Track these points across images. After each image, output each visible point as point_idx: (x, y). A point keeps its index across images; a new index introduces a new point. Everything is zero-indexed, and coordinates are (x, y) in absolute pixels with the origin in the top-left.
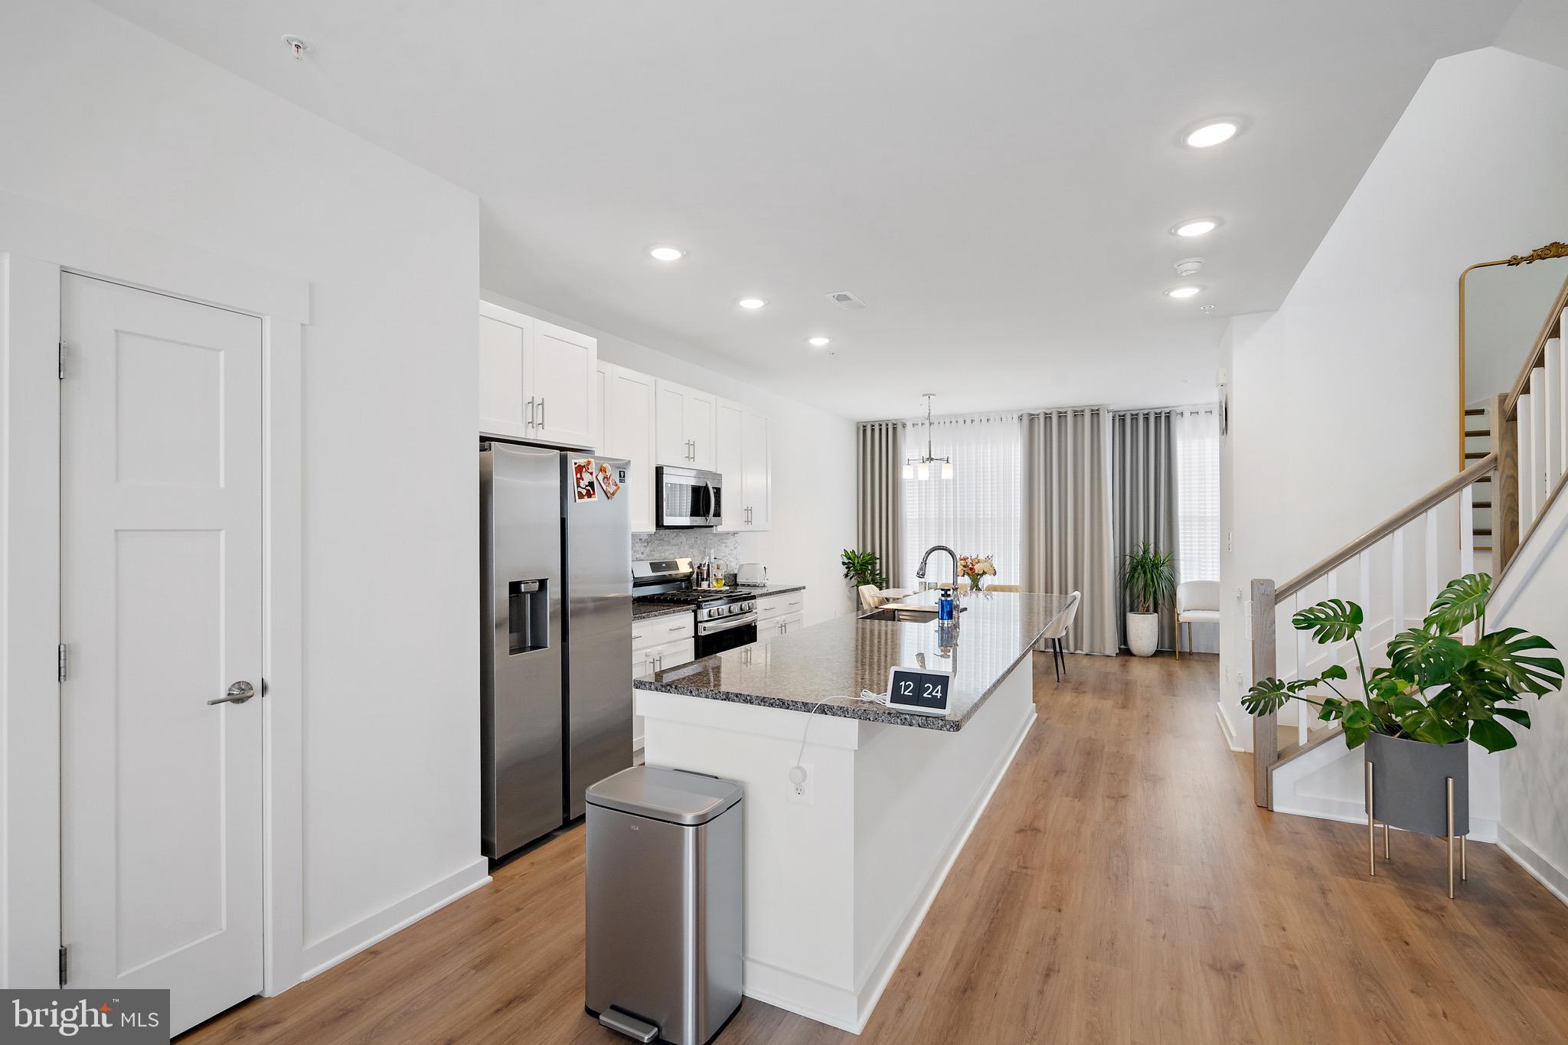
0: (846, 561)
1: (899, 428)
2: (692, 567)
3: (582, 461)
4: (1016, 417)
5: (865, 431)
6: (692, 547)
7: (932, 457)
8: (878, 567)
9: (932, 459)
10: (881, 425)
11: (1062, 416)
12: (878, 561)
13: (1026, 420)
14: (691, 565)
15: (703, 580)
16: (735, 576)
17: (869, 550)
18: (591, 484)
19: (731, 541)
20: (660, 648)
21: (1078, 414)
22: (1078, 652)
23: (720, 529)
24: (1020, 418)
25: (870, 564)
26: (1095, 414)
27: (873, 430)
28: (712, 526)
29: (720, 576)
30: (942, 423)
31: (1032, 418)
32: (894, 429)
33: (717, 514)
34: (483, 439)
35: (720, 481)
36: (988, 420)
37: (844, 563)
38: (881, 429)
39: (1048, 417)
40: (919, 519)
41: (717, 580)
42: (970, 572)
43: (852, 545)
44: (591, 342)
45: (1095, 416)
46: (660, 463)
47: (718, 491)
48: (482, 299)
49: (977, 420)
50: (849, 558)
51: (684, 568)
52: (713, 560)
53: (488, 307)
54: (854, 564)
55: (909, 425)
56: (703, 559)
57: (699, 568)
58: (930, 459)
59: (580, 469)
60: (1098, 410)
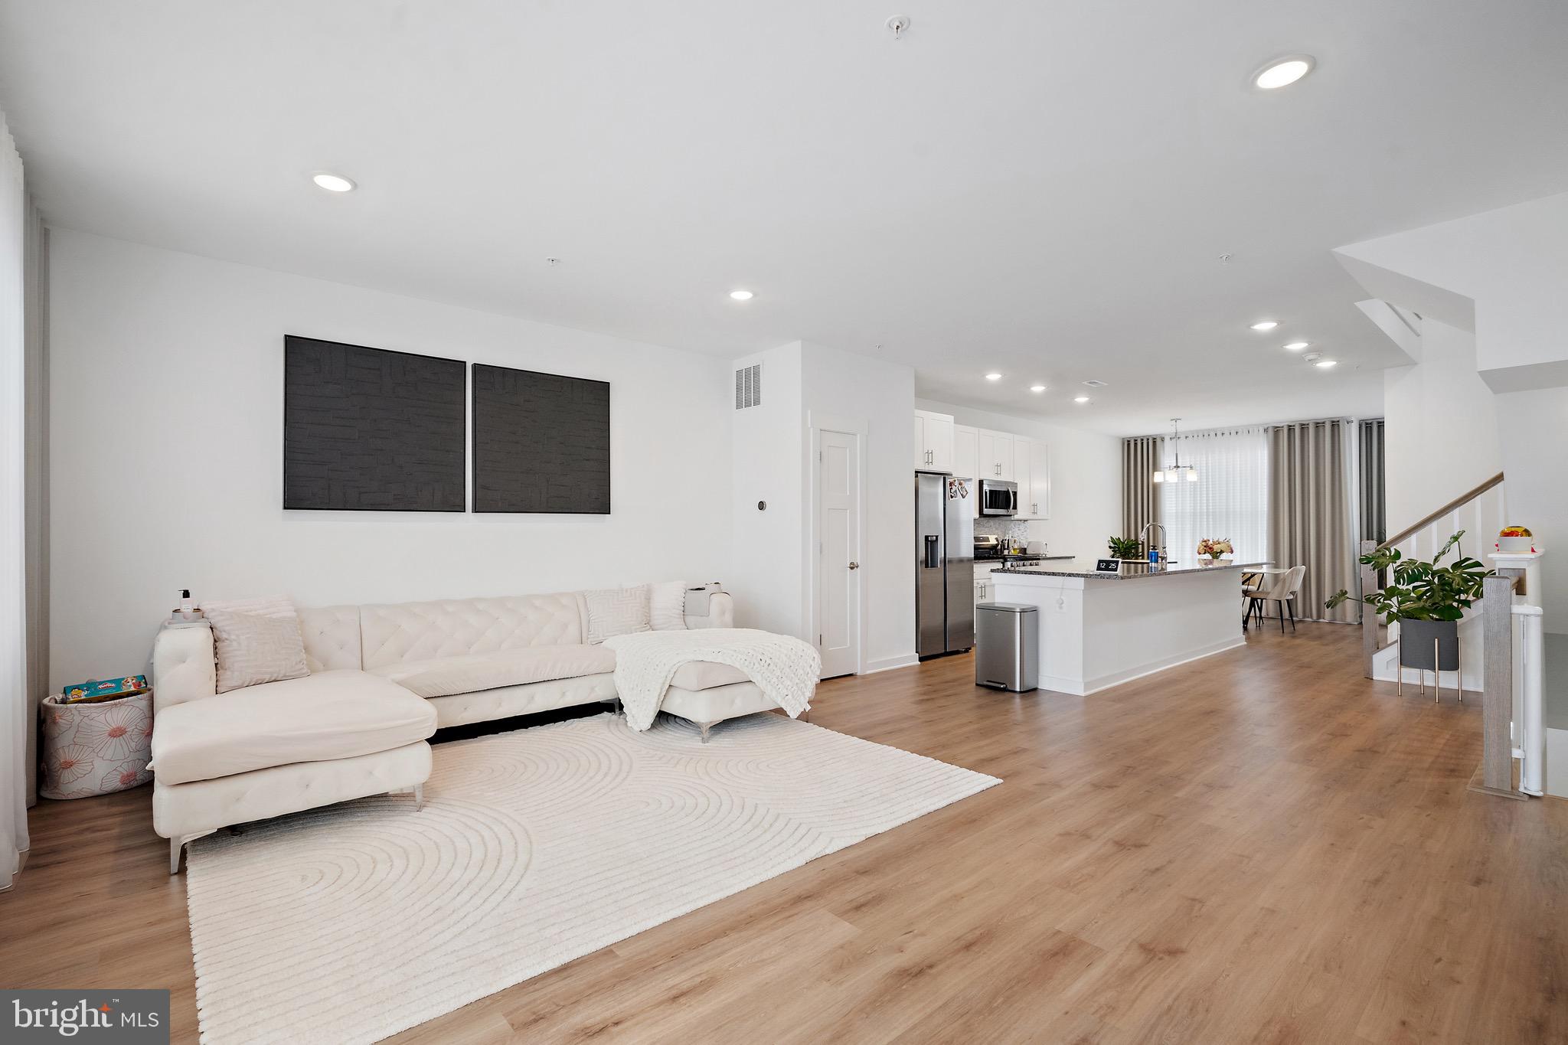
0: (1112, 545)
1: (1158, 442)
2: (997, 541)
3: (952, 480)
4: (1262, 430)
5: (1129, 445)
6: (997, 529)
7: (1179, 465)
8: (1140, 550)
9: (1179, 467)
10: (1142, 440)
11: (1304, 427)
12: (1140, 546)
13: (1271, 432)
14: (997, 539)
15: (1005, 549)
16: (1025, 549)
17: (1133, 538)
18: (956, 491)
19: (1022, 526)
20: (984, 581)
21: (1319, 425)
22: (1321, 620)
23: (1016, 517)
24: (1266, 430)
25: (1134, 548)
26: (1335, 425)
27: (1136, 444)
28: (1011, 515)
29: (1016, 547)
30: (1196, 436)
31: (1277, 431)
32: (1154, 443)
33: (1015, 507)
34: (916, 472)
35: (1016, 487)
36: (1237, 433)
37: (1110, 547)
38: (1142, 443)
39: (1291, 429)
40: (1176, 513)
41: (1014, 549)
42: (1209, 550)
43: (1118, 534)
44: (951, 418)
45: (1336, 426)
46: (982, 478)
47: (1015, 494)
48: (916, 408)
49: (1227, 433)
50: (1115, 543)
51: (993, 541)
52: (1010, 538)
53: (918, 412)
54: (1119, 548)
55: (1167, 439)
56: (1005, 536)
57: (1002, 542)
58: (1177, 467)
59: (951, 484)
60: (1338, 421)
